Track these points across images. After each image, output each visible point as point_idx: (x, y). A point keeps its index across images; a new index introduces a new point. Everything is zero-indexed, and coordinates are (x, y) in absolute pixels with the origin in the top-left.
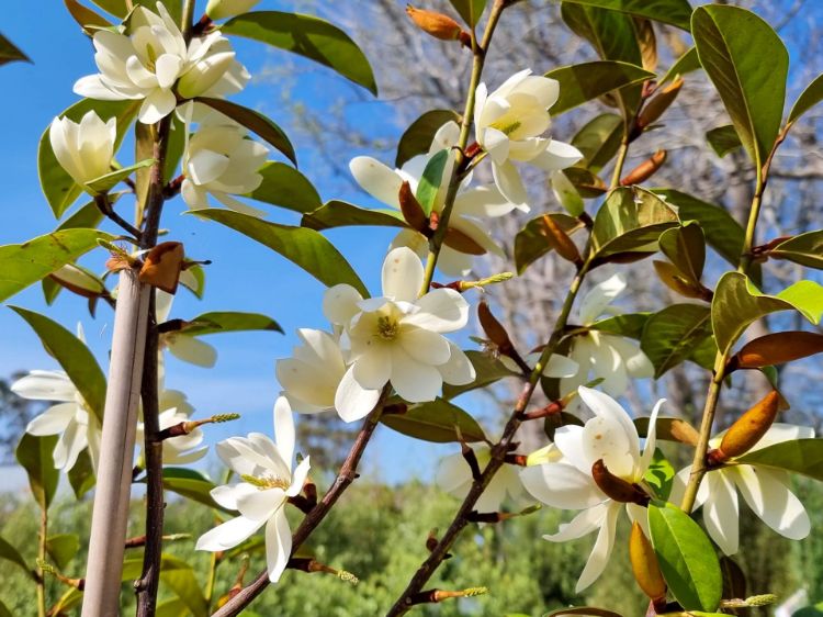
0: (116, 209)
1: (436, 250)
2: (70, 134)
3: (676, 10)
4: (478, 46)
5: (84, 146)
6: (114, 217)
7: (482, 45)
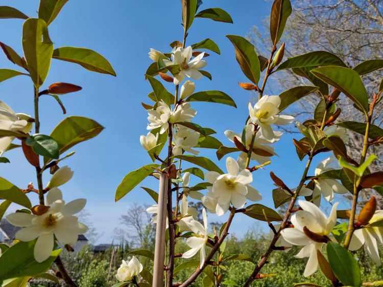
0: (159, 157)
1: (249, 157)
2: (144, 140)
3: (333, 60)
4: (259, 90)
5: (148, 143)
6: (159, 159)
7: (261, 89)
